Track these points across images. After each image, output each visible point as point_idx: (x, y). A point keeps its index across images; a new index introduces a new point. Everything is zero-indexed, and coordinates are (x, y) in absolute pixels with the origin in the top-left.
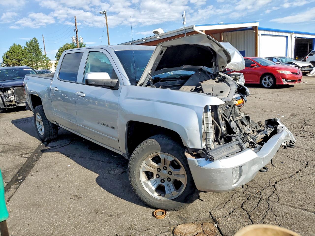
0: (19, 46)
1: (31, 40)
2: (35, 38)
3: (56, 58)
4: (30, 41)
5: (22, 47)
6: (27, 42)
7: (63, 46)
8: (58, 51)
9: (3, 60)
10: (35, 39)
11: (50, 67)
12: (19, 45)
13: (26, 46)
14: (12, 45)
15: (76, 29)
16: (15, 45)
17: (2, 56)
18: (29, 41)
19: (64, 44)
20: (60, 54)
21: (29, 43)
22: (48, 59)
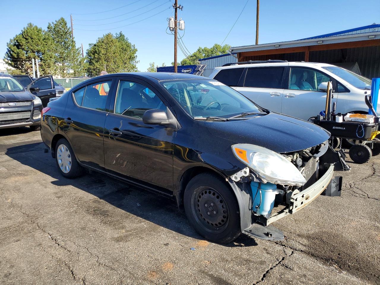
0: (39, 29)
1: (57, 21)
4: (55, 23)
6: (49, 23)
9: (7, 50)
10: (63, 19)
12: (36, 27)
14: (26, 25)
15: (176, 4)
16: (30, 25)
17: (7, 43)
18: (53, 23)
19: (105, 35)
20: (100, 49)
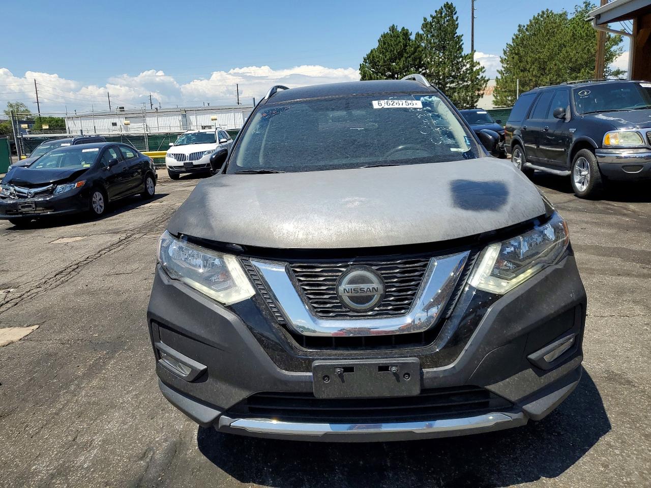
0: (406, 34)
1: (438, 10)
2: (450, 4)
3: (502, 64)
4: (434, 14)
5: (411, 34)
7: (529, 23)
8: (513, 39)
11: (481, 92)
12: (403, 30)
13: (421, 32)
14: (387, 31)
16: (393, 29)
18: (431, 16)
21: (429, 19)
22: (477, 67)
